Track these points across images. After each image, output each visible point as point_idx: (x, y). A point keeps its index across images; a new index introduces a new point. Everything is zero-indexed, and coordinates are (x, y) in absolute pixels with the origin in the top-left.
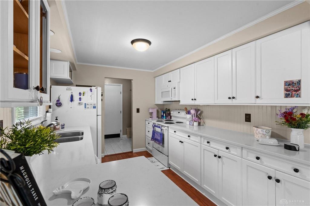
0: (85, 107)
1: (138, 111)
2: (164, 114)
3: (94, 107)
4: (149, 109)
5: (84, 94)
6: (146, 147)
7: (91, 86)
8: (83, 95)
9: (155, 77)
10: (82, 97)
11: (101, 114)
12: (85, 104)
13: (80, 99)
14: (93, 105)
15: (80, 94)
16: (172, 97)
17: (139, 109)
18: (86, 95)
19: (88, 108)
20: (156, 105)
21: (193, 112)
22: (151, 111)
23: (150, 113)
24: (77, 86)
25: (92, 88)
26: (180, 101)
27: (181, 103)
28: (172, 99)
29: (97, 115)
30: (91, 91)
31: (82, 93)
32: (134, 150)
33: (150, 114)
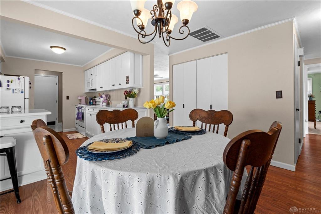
0: (13, 92)
1: (68, 98)
2: (92, 101)
3: (22, 92)
4: (78, 96)
5: (12, 81)
6: (76, 128)
7: (19, 76)
8: (11, 83)
9: (84, 71)
10: (10, 83)
11: (28, 98)
12: (13, 89)
13: (8, 85)
14: (21, 91)
15: (8, 81)
16: (91, 86)
17: (69, 96)
18: (14, 82)
19: (16, 92)
20: (85, 93)
21: (104, 96)
22: (79, 98)
23: (79, 99)
24: (5, 75)
25: (20, 77)
26: (96, 89)
27: (97, 90)
28: (91, 87)
29: (25, 99)
30: (19, 80)
31: (10, 80)
32: (63, 130)
33: (79, 101)
